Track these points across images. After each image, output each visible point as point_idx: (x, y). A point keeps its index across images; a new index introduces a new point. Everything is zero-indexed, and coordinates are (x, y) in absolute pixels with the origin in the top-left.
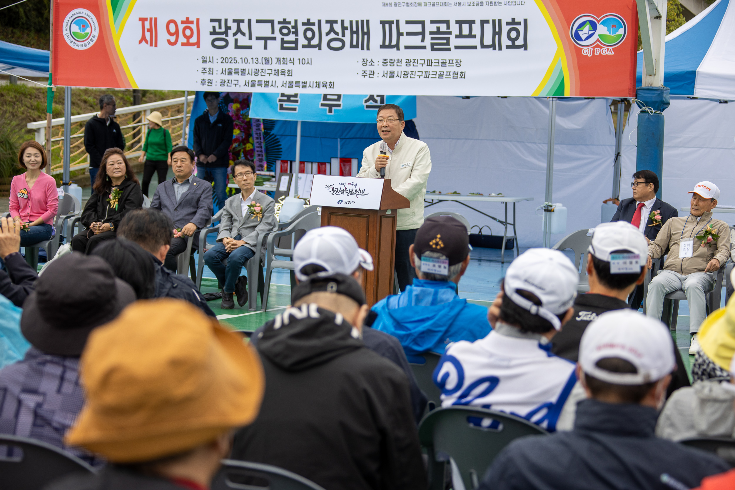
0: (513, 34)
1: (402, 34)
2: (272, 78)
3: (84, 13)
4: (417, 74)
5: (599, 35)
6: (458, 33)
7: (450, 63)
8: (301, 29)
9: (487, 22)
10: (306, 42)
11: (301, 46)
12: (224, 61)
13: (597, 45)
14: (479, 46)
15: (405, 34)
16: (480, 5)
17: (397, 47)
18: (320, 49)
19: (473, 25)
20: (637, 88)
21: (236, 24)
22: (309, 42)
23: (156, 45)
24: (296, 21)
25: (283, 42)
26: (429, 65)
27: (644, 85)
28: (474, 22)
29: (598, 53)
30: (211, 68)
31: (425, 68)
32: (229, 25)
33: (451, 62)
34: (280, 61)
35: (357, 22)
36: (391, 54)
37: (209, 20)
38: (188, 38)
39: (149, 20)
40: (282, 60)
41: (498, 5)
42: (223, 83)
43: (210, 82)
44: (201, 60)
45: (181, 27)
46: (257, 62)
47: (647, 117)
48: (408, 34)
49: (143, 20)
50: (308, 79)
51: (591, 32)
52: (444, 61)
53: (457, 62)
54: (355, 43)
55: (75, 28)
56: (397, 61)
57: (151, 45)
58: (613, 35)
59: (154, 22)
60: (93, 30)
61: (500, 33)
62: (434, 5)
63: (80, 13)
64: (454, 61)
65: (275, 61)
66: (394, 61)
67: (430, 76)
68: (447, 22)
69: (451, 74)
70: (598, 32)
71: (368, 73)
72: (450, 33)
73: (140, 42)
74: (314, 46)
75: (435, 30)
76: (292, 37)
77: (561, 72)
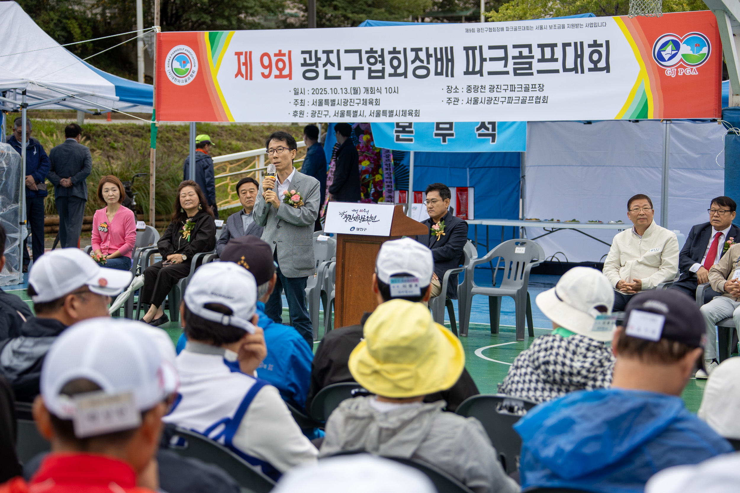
0: (595, 57)
1: (485, 60)
2: (360, 108)
3: (185, 49)
4: (501, 99)
5: (682, 55)
6: (540, 57)
7: (532, 88)
8: (388, 58)
9: (569, 45)
10: (392, 71)
11: (388, 75)
12: (315, 92)
13: (681, 65)
14: (561, 70)
15: (488, 60)
16: (561, 27)
17: (481, 73)
18: (406, 77)
19: (555, 48)
20: (723, 109)
21: (325, 55)
22: (395, 71)
23: (251, 79)
24: (382, 50)
25: (370, 71)
26: (512, 91)
27: (731, 105)
28: (555, 45)
29: (682, 73)
30: (303, 99)
31: (509, 94)
32: (319, 56)
33: (534, 86)
34: (368, 90)
35: (441, 49)
36: (475, 80)
37: (300, 52)
38: (281, 70)
39: (244, 54)
40: (369, 89)
41: (579, 27)
42: (313, 114)
43: (302, 113)
44: (293, 92)
45: (274, 59)
46: (346, 92)
47: (734, 138)
48: (492, 59)
49: (238, 54)
50: (395, 108)
51: (674, 52)
52: (527, 86)
53: (540, 86)
54: (439, 70)
55: (177, 65)
56: (481, 87)
57: (247, 79)
58: (696, 55)
59: (249, 55)
60: (193, 65)
61: (582, 56)
62: (516, 30)
63: (181, 49)
64: (537, 86)
65: (363, 90)
66: (478, 87)
67: (513, 102)
68: (529, 46)
69: (534, 99)
70: (681, 52)
71: (453, 100)
72: (532, 57)
73: (236, 76)
74: (400, 75)
75: (518, 55)
76: (379, 67)
77: (644, 93)
